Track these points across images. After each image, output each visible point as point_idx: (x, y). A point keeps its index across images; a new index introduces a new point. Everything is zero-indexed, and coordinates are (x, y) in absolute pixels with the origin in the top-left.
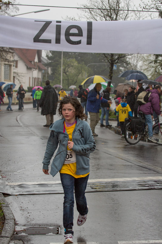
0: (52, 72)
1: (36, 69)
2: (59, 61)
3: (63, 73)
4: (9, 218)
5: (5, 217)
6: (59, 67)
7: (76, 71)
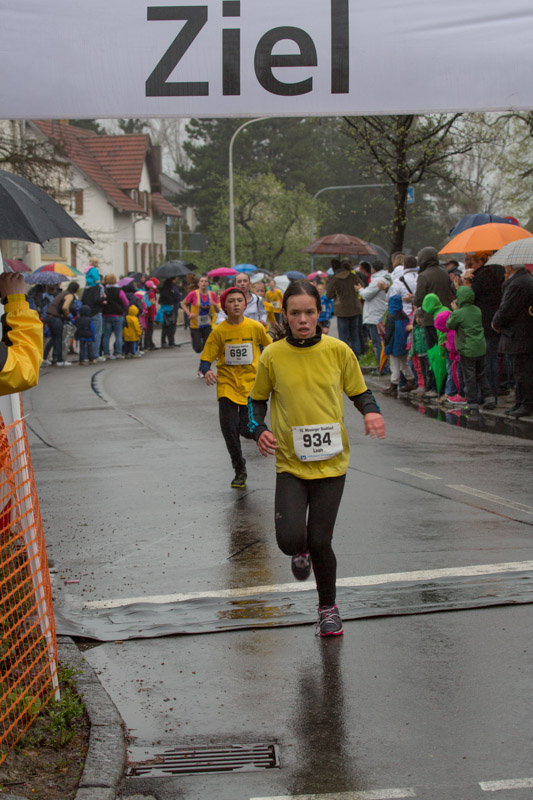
0: (198, 223)
1: (144, 214)
2: (222, 184)
3: (236, 222)
4: (105, 721)
5: (88, 718)
6: (220, 204)
7: (279, 214)
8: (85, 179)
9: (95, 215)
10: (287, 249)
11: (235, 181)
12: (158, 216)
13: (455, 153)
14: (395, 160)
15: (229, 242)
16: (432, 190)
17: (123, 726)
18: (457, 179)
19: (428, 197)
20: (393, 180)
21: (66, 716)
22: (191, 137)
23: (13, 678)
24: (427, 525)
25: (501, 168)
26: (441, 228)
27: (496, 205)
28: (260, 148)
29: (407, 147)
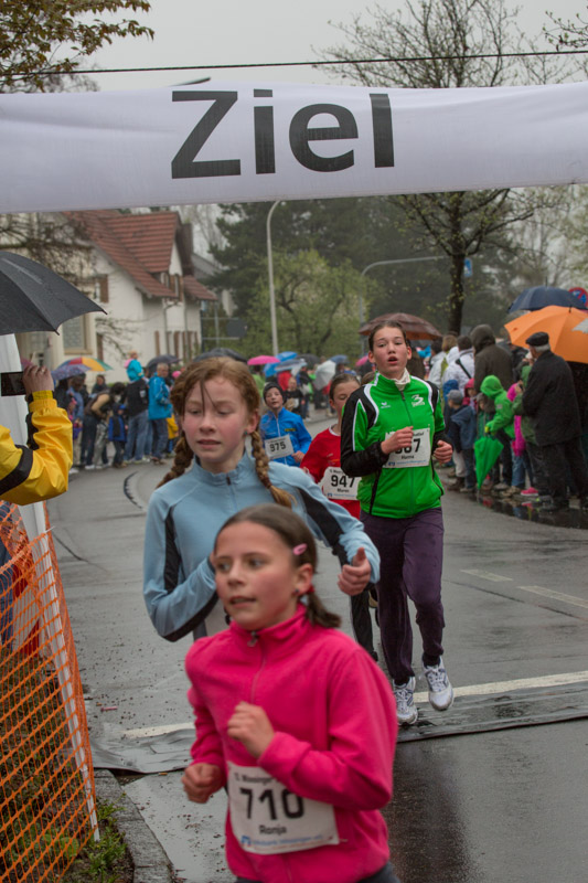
0: (236, 307)
1: (176, 300)
2: (260, 264)
3: (278, 304)
4: (150, 862)
5: (131, 859)
6: (259, 285)
7: (323, 295)
8: (110, 264)
9: (123, 302)
10: (334, 333)
11: (275, 260)
12: (191, 301)
13: (515, 220)
14: (449, 230)
15: (270, 326)
16: (491, 261)
17: (170, 866)
18: (519, 248)
19: (487, 269)
20: (447, 251)
21: (106, 858)
22: (224, 213)
23: (47, 819)
24: (499, 631)
25: (566, 235)
26: (502, 303)
27: (562, 275)
28: (301, 222)
29: (461, 216)
